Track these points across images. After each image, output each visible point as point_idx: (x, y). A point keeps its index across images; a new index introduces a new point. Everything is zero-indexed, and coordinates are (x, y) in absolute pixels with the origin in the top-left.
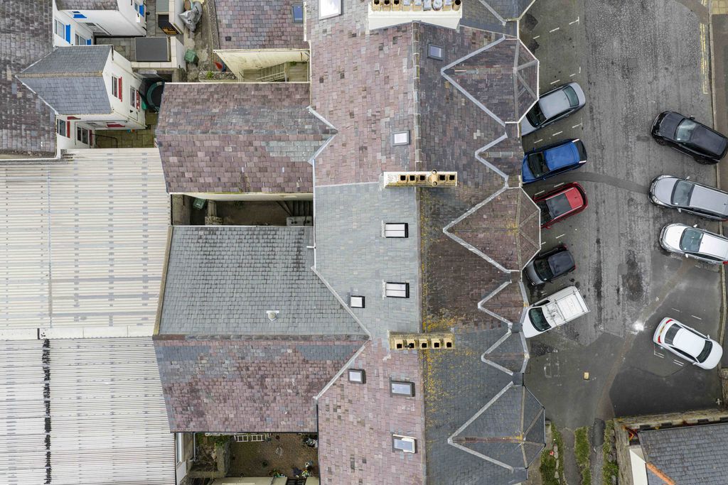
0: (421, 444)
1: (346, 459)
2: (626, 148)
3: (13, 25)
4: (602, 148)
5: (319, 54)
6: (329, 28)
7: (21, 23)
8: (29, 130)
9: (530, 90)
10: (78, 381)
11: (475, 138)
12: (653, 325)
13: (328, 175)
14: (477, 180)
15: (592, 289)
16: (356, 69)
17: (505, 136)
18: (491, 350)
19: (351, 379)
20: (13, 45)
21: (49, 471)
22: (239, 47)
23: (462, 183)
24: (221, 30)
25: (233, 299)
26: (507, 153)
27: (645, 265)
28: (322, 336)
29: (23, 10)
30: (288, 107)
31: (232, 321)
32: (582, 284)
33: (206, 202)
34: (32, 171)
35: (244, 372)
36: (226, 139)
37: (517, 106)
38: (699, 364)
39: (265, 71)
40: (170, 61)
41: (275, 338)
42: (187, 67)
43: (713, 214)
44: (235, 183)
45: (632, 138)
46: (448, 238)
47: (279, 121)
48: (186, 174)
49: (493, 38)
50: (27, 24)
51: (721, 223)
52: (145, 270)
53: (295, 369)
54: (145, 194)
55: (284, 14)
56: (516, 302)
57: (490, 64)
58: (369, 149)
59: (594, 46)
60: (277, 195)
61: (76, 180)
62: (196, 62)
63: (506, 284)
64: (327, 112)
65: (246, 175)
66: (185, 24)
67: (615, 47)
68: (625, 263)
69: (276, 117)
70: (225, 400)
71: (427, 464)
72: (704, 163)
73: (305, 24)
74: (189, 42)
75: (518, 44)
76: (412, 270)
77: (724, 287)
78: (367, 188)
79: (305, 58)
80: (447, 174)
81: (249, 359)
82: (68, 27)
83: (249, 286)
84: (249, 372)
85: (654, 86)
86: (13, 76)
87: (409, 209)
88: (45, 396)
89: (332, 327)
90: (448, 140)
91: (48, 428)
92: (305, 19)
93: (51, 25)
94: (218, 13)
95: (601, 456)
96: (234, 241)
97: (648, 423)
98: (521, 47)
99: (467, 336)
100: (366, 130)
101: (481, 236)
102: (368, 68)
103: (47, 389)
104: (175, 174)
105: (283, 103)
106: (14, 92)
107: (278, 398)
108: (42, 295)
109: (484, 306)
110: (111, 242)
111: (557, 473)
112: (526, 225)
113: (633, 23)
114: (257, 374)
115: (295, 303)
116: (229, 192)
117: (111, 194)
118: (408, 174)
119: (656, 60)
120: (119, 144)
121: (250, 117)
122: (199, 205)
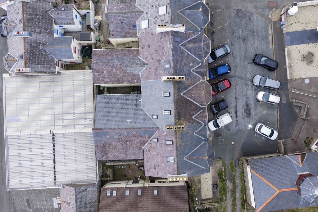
0: (176, 159)
1: (153, 166)
2: (245, 66)
3: (42, 31)
4: (236, 66)
5: (142, 40)
6: (145, 32)
7: (44, 30)
8: (47, 65)
9: (207, 50)
10: (64, 147)
11: (191, 65)
12: (255, 126)
13: (145, 78)
14: (191, 78)
15: (234, 114)
16: (153, 45)
17: (200, 64)
18: (197, 131)
19: (154, 141)
20: (42, 37)
21: (55, 177)
22: (116, 37)
23: (187, 79)
24: (110, 32)
25: (117, 117)
26: (201, 70)
27: (252, 105)
28: (145, 128)
29: (45, 26)
30: (132, 56)
31: (116, 124)
32: (231, 112)
33: (104, 87)
34: (48, 78)
35: (120, 140)
36: (113, 67)
37: (203, 55)
38: (270, 138)
39: (123, 44)
40: (91, 40)
41: (130, 129)
42: (96, 42)
43: (273, 88)
44: (116, 81)
45: (246, 63)
46: (183, 96)
47: (130, 61)
48: (101, 78)
49: (196, 34)
50: (46, 30)
51: (277, 91)
52: (85, 110)
53: (136, 138)
54: (85, 85)
55: (130, 27)
56: (204, 116)
57: (194, 43)
58: (158, 70)
59: (233, 32)
60: (129, 85)
61: (62, 81)
62: (99, 40)
63: (201, 111)
64: (144, 58)
65: (119, 78)
66: (95, 27)
67: (240, 32)
68: (245, 105)
69: (128, 60)
70: (114, 149)
71: (178, 165)
72: (270, 71)
73: (137, 30)
74: (97, 34)
75: (204, 36)
76: (172, 106)
77: (278, 112)
78: (157, 82)
79: (137, 40)
80: (181, 77)
81: (122, 135)
82: (58, 30)
83: (122, 113)
84: (122, 140)
85: (254, 46)
86: (42, 47)
87: (170, 88)
88: (53, 152)
89: (148, 125)
90: (182, 66)
91: (54, 163)
92: (137, 29)
93: (53, 30)
94: (110, 27)
95: (238, 170)
96: (116, 99)
97: (253, 158)
98: (205, 36)
99: (189, 127)
100: (157, 64)
101: (193, 95)
102: (157, 44)
103: (54, 150)
104: (97, 78)
105: (131, 55)
106: (42, 52)
107: (131, 148)
108: (51, 119)
109: (194, 117)
110: (74, 101)
111: (224, 176)
112: (207, 92)
113: (246, 24)
114: (125, 140)
115: (136, 118)
116: (114, 84)
117: (73, 85)
118: (170, 77)
119: (254, 37)
120: (74, 68)
121: (121, 60)
122: (102, 89)
